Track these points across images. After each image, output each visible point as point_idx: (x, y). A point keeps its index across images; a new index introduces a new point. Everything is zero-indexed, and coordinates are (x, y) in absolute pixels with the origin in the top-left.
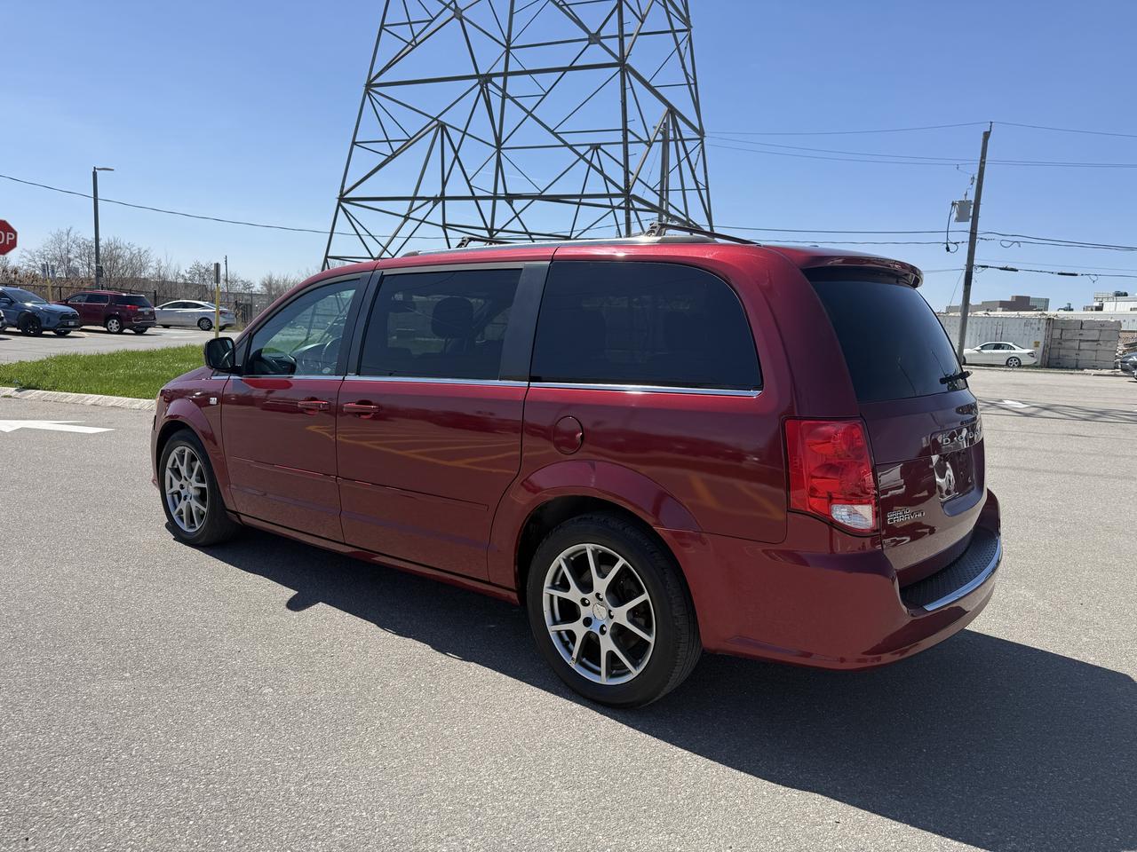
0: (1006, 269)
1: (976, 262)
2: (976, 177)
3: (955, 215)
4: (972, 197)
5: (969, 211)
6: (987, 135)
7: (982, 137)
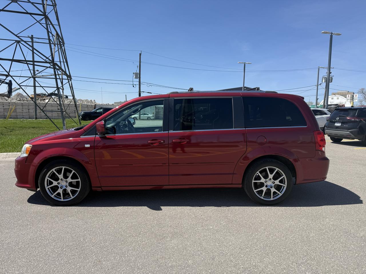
0: (149, 93)
1: (141, 91)
2: (139, 66)
3: (134, 77)
4: (138, 72)
5: (138, 76)
6: (140, 54)
7: (139, 55)
